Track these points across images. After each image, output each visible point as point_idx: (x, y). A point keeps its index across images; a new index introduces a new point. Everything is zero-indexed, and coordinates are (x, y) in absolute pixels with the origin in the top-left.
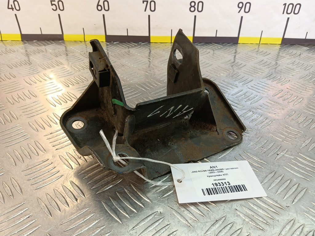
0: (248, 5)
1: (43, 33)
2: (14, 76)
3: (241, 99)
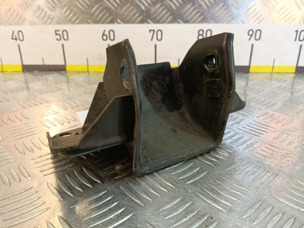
0: (258, 32)
1: (45, 64)
2: (7, 100)
3: (269, 122)
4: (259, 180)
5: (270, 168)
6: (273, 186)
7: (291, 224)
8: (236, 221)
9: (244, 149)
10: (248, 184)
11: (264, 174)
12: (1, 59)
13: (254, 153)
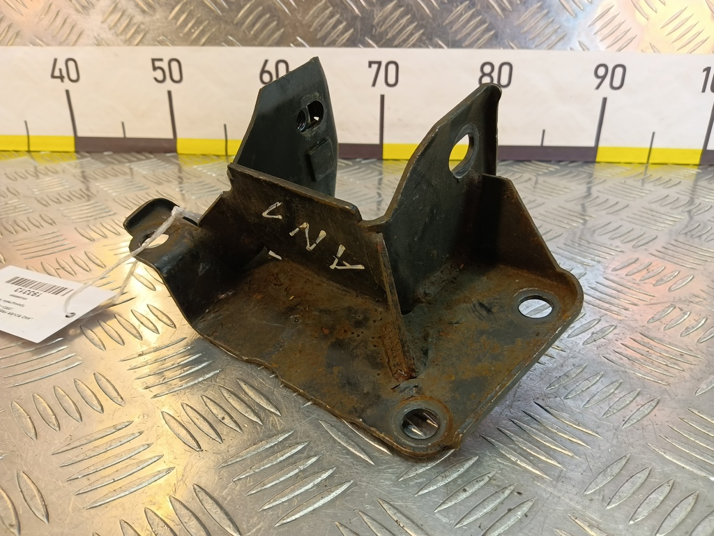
0: (619, 71)
1: (129, 135)
2: (50, 221)
3: (640, 280)
4: (621, 412)
5: (644, 386)
6: (651, 427)
7: (689, 509)
8: (571, 500)
9: (585, 343)
10: (596, 422)
11: (631, 399)
12: (26, 122)
13: (609, 352)
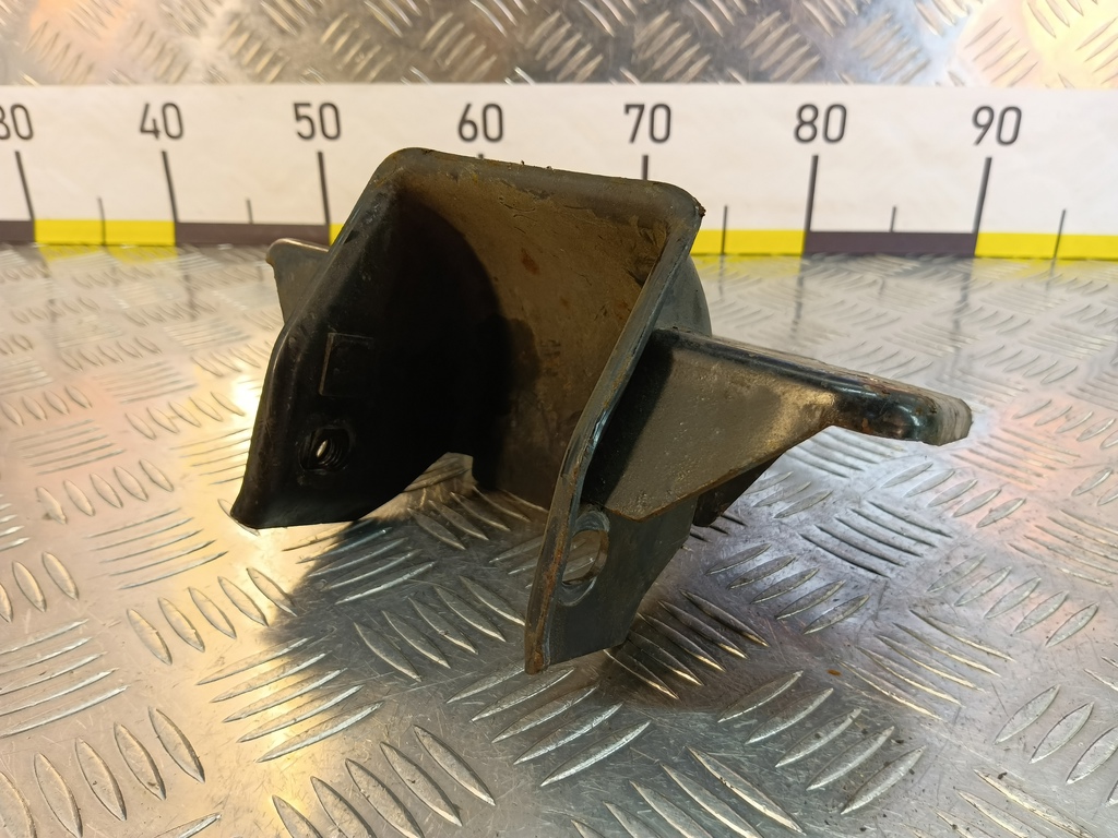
0: (1011, 117)
3: (1057, 433)
4: (1040, 625)
5: (1074, 588)
6: (1088, 646)
8: (977, 749)
9: (981, 525)
10: (1005, 638)
11: (1056, 606)
12: (100, 201)
13: (1017, 537)
